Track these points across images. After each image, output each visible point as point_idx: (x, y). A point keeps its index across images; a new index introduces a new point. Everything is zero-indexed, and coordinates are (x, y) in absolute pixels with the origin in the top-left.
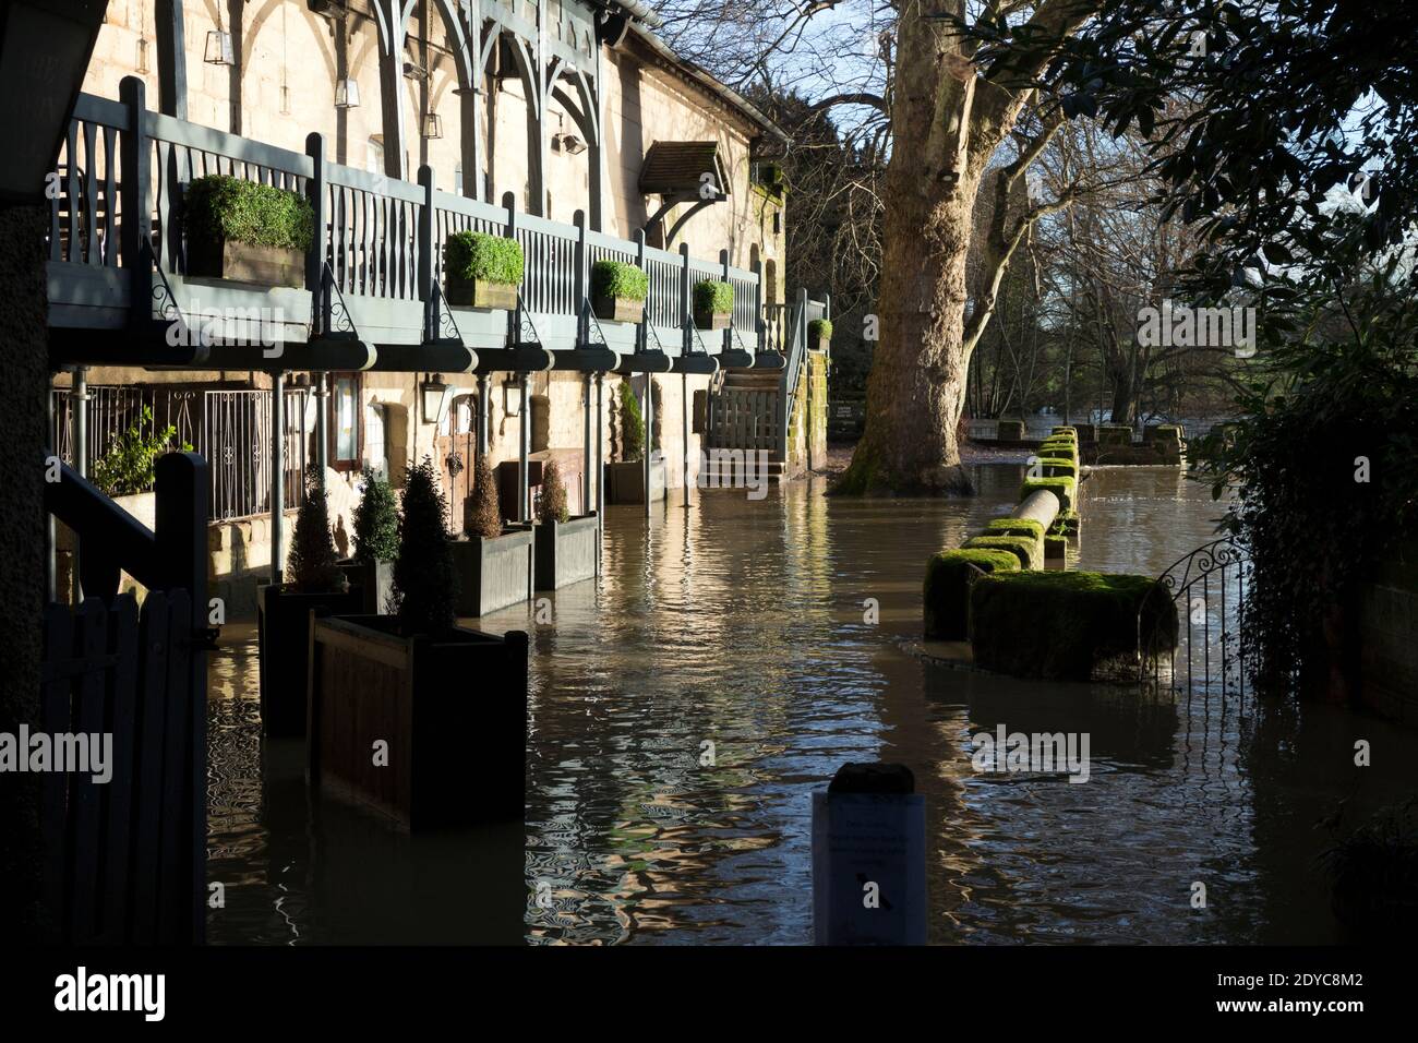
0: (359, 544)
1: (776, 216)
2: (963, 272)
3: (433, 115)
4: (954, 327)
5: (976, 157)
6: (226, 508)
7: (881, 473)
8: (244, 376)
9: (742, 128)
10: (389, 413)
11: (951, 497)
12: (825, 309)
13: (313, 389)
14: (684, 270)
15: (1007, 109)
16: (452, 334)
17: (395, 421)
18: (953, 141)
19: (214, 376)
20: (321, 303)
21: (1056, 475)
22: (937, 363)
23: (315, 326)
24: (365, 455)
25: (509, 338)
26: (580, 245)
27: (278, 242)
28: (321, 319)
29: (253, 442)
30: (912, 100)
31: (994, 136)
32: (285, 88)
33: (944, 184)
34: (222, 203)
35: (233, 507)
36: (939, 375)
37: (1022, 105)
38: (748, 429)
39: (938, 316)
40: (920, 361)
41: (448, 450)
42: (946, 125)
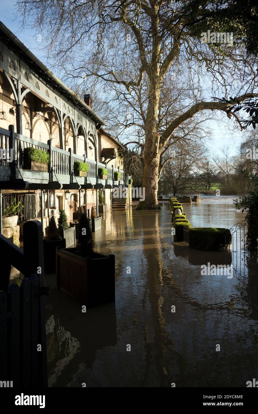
0: (59, 225)
1: (122, 162)
2: (158, 170)
3: (67, 141)
4: (157, 180)
5: (160, 150)
6: (30, 218)
7: (145, 206)
8: (33, 191)
9: (117, 146)
10: (59, 197)
11: (157, 210)
12: (131, 177)
13: (46, 193)
14: (113, 170)
15: (165, 142)
16: (76, 182)
17: (60, 199)
18: (156, 147)
19: (27, 191)
20: (51, 175)
21: (179, 206)
22: (154, 186)
23: (50, 180)
24: (56, 206)
25: (85, 183)
26: (96, 165)
27: (43, 162)
28: (51, 179)
29: (35, 204)
30: (149, 140)
31: (163, 146)
32: (40, 136)
33: (155, 155)
34: (31, 153)
35: (32, 217)
36: (154, 188)
37: (167, 141)
39: (154, 178)
40: (151, 186)
41: (70, 204)
42: (155, 144)
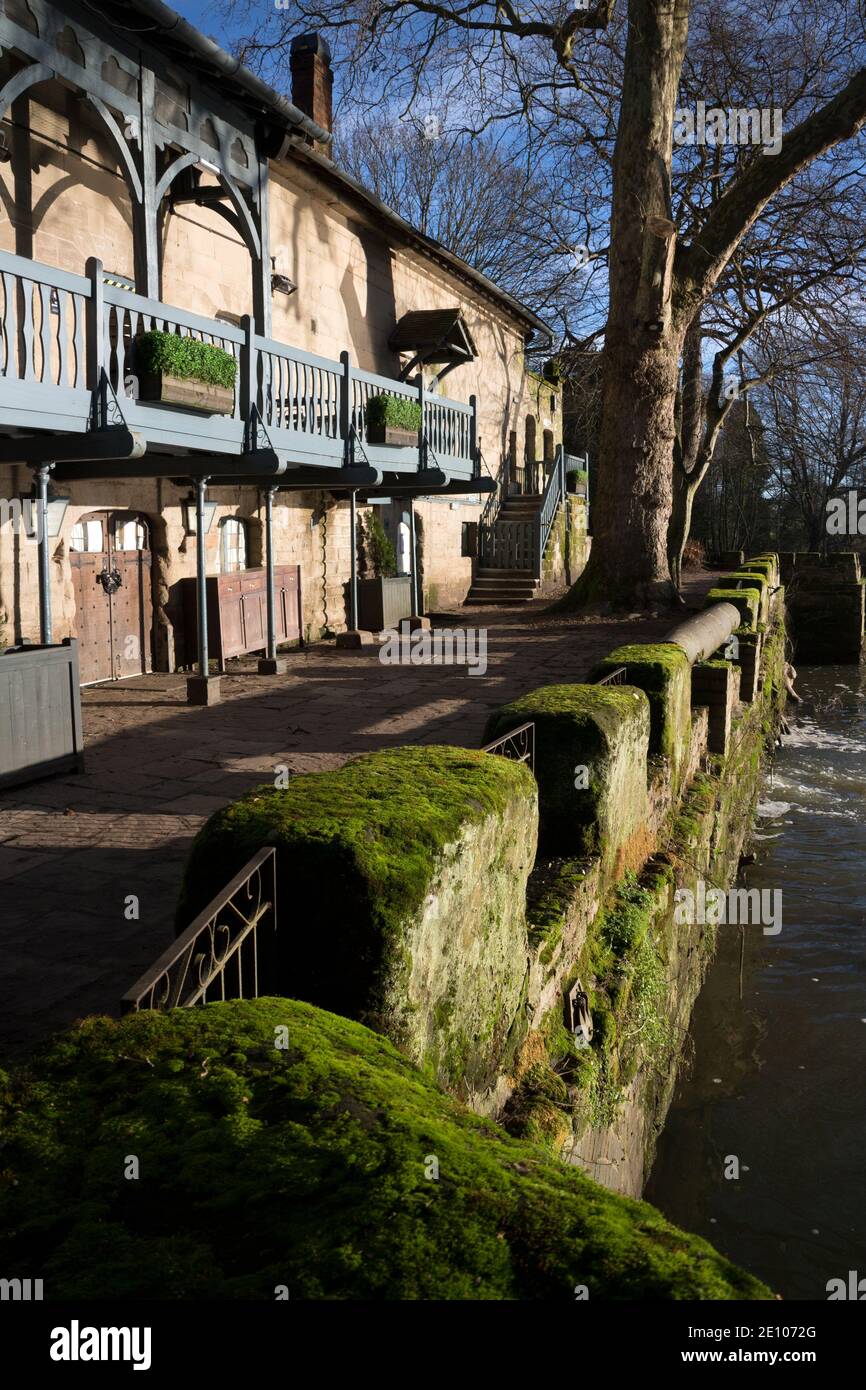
1: (553, 398)
2: (671, 413)
4: (664, 461)
5: (681, 313)
9: (515, 324)
12: (584, 464)
15: (708, 272)
16: (118, 420)
18: (658, 294)
22: (649, 492)
30: (623, 263)
31: (696, 295)
33: (652, 333)
36: (651, 503)
38: (511, 553)
39: (649, 451)
40: (635, 490)
42: (651, 278)
